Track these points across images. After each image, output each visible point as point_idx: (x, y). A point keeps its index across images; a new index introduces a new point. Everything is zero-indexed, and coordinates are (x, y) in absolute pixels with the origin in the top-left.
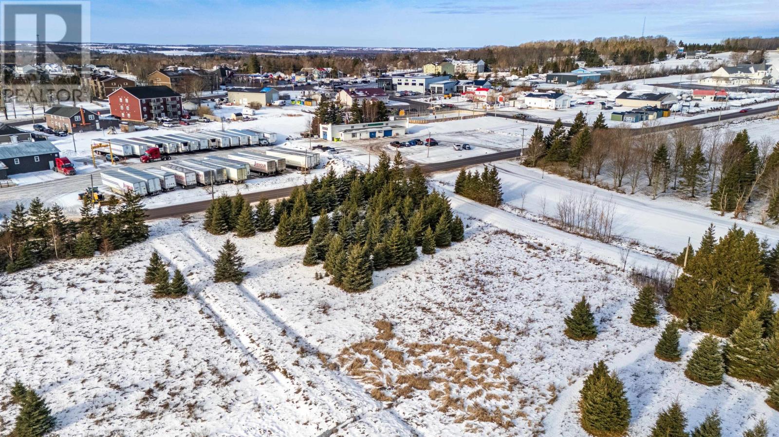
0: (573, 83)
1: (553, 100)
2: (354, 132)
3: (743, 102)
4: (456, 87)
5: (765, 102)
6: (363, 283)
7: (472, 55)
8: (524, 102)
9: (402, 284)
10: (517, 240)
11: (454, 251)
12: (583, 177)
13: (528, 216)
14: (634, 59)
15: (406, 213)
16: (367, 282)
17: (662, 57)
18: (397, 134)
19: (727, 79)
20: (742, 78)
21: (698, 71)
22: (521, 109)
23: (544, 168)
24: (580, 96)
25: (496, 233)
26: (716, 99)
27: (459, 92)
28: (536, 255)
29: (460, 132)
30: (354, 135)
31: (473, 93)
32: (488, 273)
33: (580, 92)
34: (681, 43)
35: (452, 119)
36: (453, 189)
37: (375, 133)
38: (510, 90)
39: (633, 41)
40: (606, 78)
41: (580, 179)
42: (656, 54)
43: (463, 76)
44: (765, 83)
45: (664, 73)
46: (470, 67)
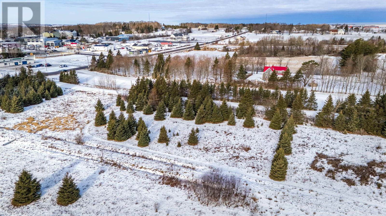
0: (118, 41)
1: (106, 47)
2: (5, 63)
3: (177, 47)
4: (61, 43)
5: (184, 46)
6: (20, 110)
7: (70, 28)
8: (94, 48)
9: (37, 109)
10: (84, 93)
11: (59, 98)
12: (112, 73)
13: (90, 86)
14: (145, 31)
15: (36, 87)
16: (21, 109)
17: (156, 30)
18: (30, 63)
19: (175, 39)
20: (180, 38)
21: (168, 36)
22: (93, 51)
23: (98, 71)
24: (120, 46)
25: (76, 92)
26: (169, 46)
27: (63, 45)
28: (90, 96)
29: (63, 61)
30: (5, 64)
31: (70, 45)
32: (72, 102)
33: (119, 44)
34: (164, 24)
35: (59, 56)
36: (58, 80)
37: (17, 63)
38: (88, 44)
39: (145, 23)
40: (131, 38)
41: (112, 74)
42: (154, 29)
43: (64, 38)
44: (188, 40)
45: (155, 37)
46: (69, 34)
